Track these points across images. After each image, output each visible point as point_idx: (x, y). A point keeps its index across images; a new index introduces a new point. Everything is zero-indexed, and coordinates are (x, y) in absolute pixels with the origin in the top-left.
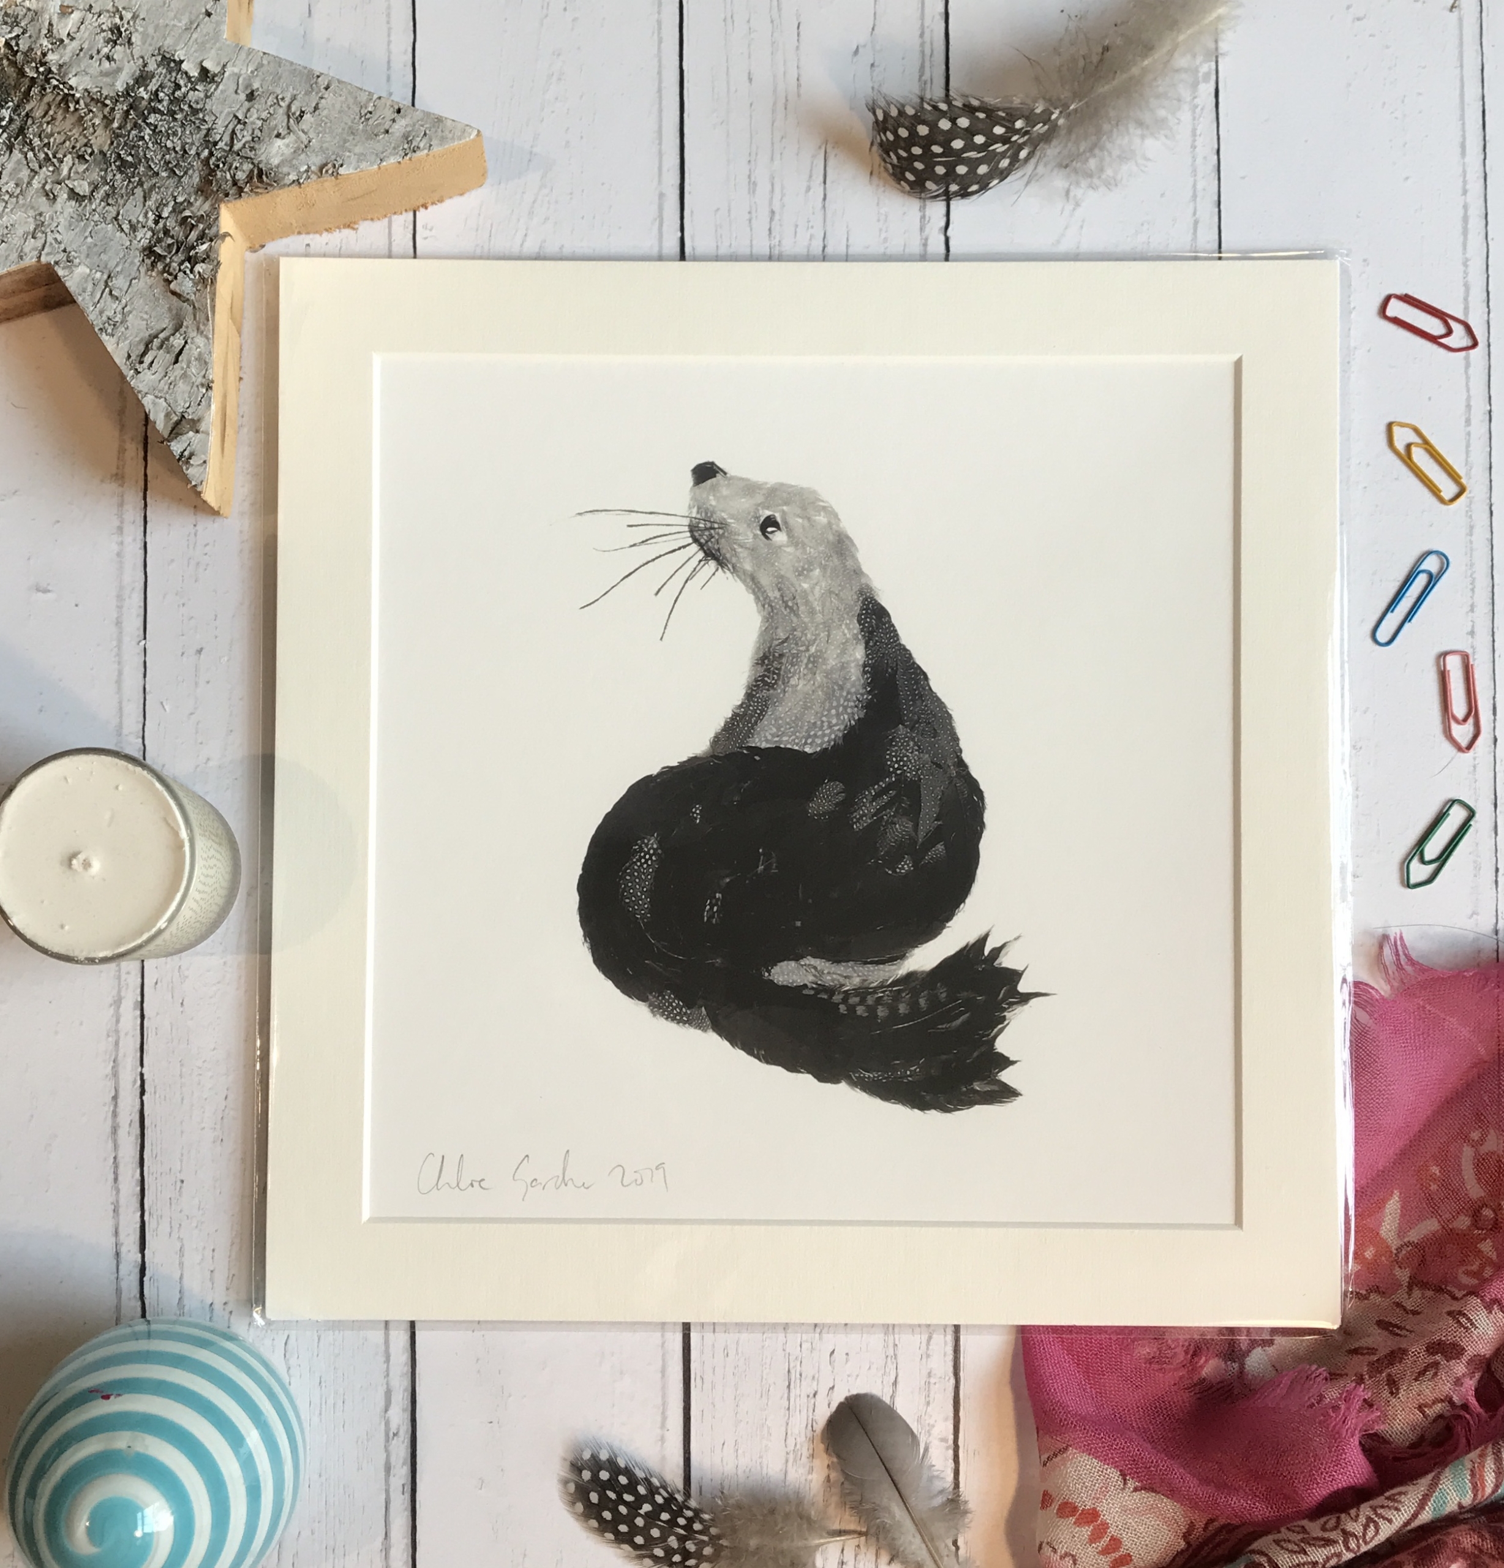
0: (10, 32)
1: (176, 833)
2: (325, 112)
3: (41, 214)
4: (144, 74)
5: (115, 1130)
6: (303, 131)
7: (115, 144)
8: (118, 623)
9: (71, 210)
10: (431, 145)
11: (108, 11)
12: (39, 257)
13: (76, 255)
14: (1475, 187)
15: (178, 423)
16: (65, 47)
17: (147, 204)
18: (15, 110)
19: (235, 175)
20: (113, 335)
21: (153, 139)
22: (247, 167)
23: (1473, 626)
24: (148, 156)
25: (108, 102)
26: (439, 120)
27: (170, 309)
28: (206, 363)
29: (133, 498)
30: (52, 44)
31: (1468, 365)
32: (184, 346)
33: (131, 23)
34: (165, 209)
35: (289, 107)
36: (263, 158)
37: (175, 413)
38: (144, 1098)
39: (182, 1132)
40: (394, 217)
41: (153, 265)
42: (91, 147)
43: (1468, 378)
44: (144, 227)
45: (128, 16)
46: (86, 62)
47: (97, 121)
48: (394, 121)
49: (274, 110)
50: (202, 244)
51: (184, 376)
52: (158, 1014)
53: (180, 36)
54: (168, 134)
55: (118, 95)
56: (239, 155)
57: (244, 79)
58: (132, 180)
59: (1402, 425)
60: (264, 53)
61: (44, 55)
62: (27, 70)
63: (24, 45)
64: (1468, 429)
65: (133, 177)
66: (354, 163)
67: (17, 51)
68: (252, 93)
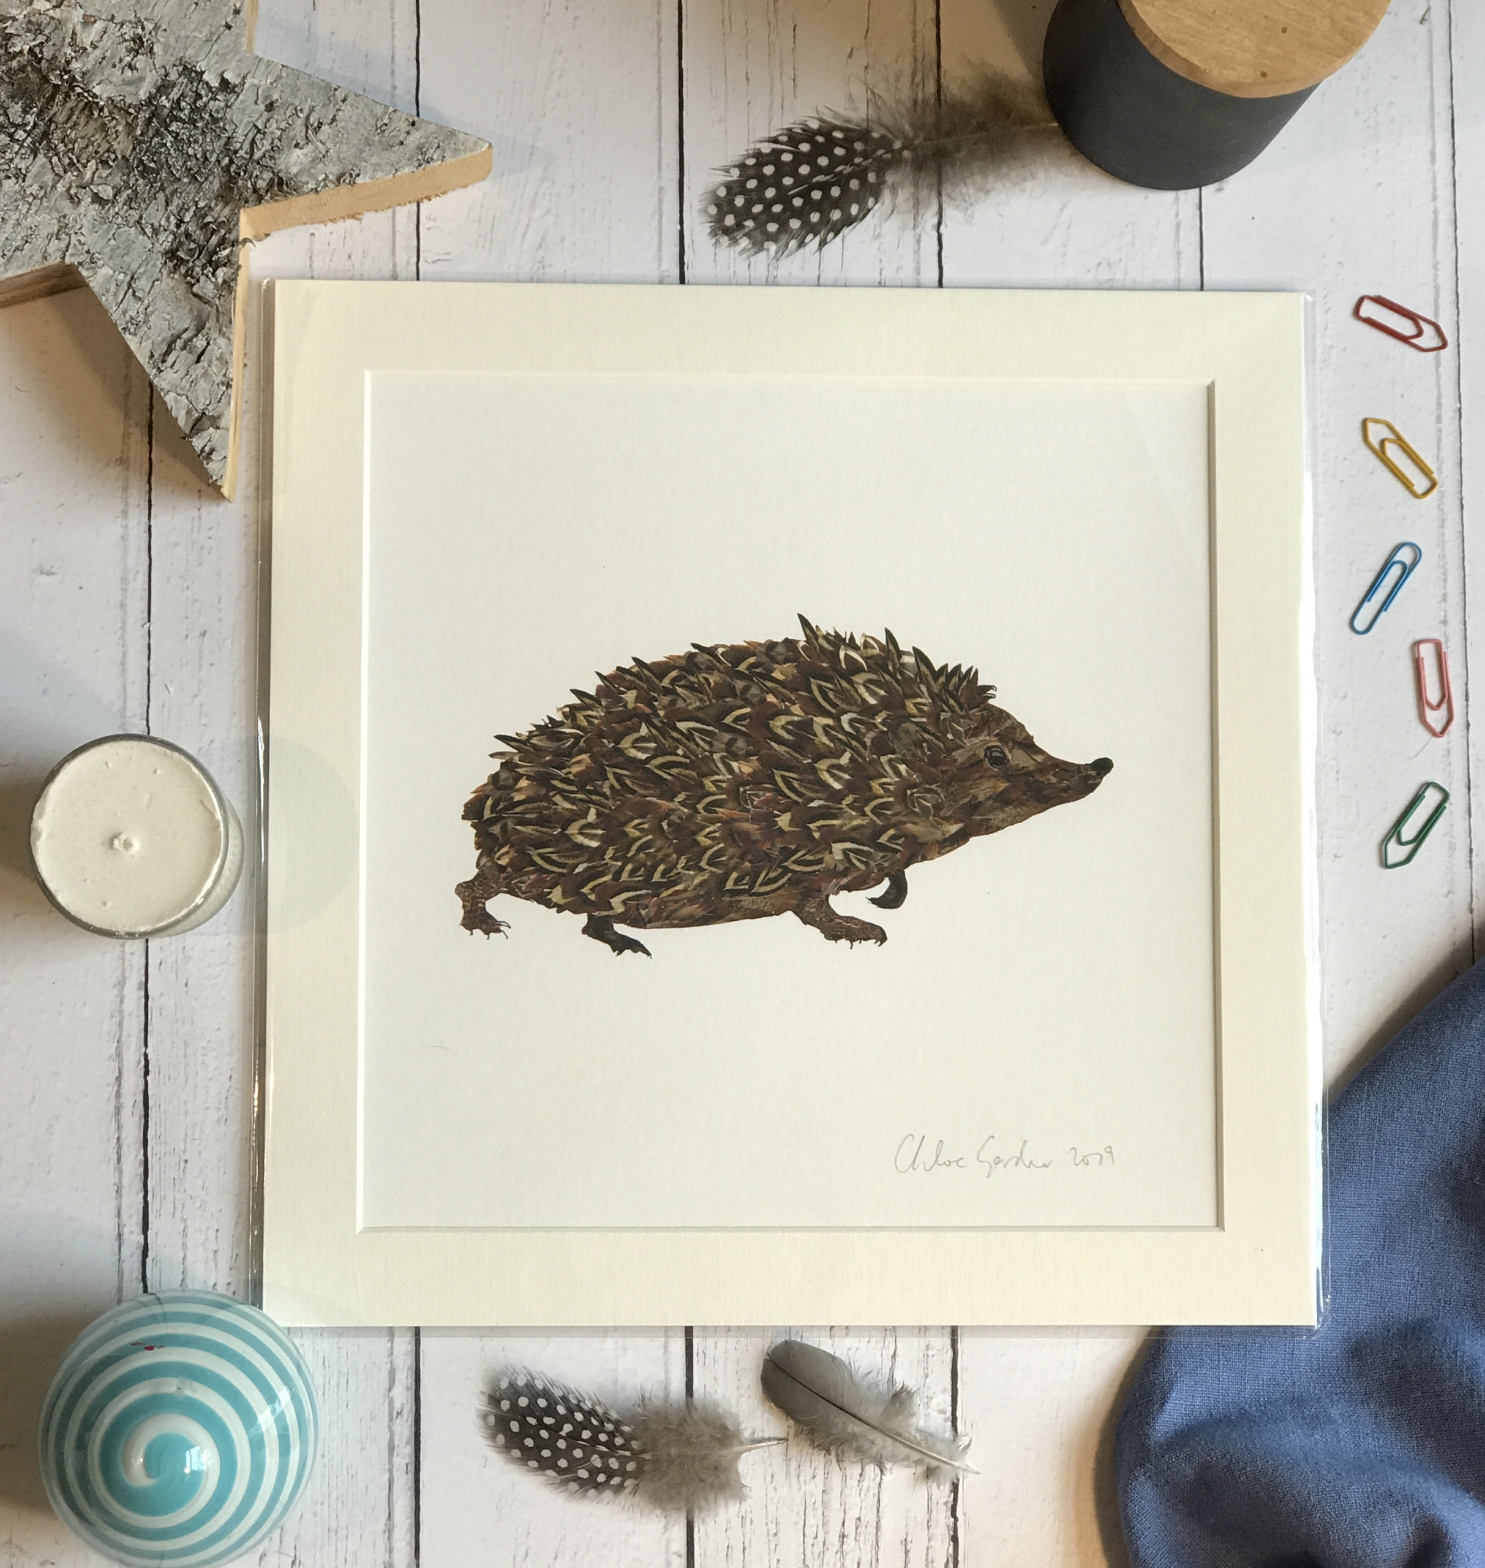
0: (34, 40)
1: (212, 814)
2: (342, 124)
3: (64, 217)
4: (166, 83)
5: (118, 1110)
6: (321, 141)
7: (137, 150)
8: (123, 606)
9: (95, 213)
10: (444, 157)
11: (130, 22)
12: (63, 258)
13: (99, 257)
14: (1445, 193)
15: (199, 420)
16: (88, 55)
17: (169, 208)
18: (40, 114)
19: (255, 183)
20: (136, 335)
21: (175, 147)
22: (267, 175)
23: (1445, 616)
24: (170, 163)
25: (131, 110)
26: (452, 133)
27: (191, 310)
28: (227, 362)
29: (138, 484)
30: (75, 52)
31: (1438, 364)
32: (206, 347)
33: (153, 33)
34: (187, 214)
35: (307, 118)
36: (282, 167)
37: (196, 410)
38: (148, 1078)
39: (186, 1112)
40: (398, 208)
41: (176, 268)
42: (114, 153)
43: (1438, 377)
44: (166, 230)
45: (149, 26)
46: (108, 70)
47: (120, 128)
48: (408, 133)
49: (293, 121)
50: (224, 249)
51: (206, 374)
52: (162, 994)
53: (201, 47)
54: (190, 141)
55: (141, 104)
56: (259, 163)
57: (263, 91)
58: (155, 185)
59: (1377, 421)
60: (283, 66)
61: (68, 63)
62: (52, 78)
63: (47, 53)
64: (1439, 425)
65: (156, 182)
66: (370, 172)
67: (41, 58)
68: (272, 104)
